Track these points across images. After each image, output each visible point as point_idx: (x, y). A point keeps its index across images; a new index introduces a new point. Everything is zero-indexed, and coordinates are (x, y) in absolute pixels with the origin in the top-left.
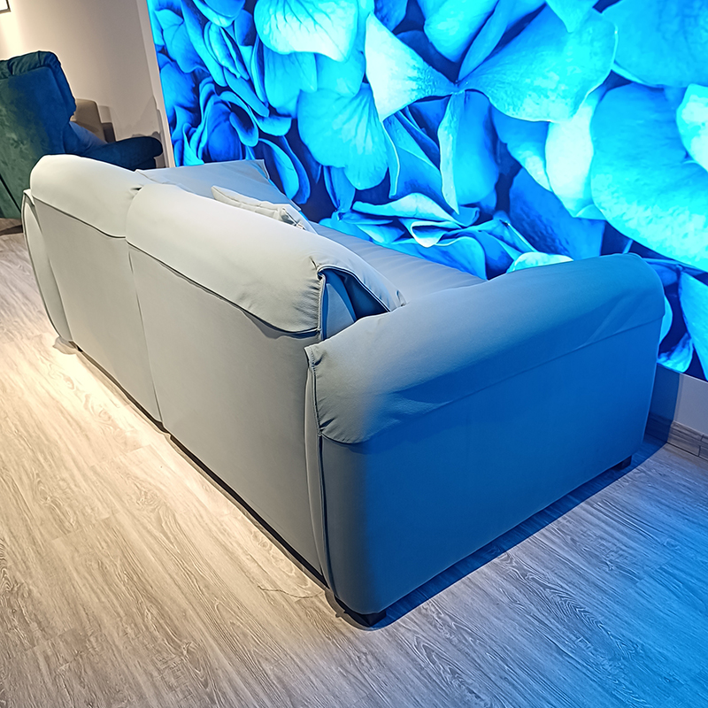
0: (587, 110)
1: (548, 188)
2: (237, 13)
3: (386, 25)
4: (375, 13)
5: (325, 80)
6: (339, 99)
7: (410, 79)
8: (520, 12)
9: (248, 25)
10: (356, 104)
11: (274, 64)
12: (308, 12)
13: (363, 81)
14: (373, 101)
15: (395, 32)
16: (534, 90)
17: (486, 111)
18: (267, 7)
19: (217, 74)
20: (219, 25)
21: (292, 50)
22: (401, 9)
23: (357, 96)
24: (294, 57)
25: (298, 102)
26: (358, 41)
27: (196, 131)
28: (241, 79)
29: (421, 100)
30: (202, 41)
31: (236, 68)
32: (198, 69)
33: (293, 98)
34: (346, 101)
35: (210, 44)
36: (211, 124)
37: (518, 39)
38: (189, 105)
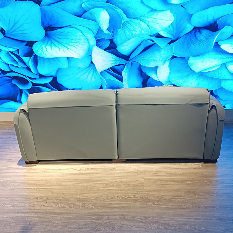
0: (167, 63)
1: (158, 80)
2: (21, 47)
3: (101, 48)
4: (97, 45)
5: (72, 64)
6: (79, 69)
7: (111, 61)
8: (148, 45)
9: (28, 50)
10: (87, 69)
11: (44, 62)
12: (64, 46)
13: (91, 63)
14: (96, 68)
15: (105, 50)
16: (153, 60)
17: (138, 66)
18: (41, 44)
19: (4, 67)
20: (8, 51)
21: (55, 57)
22: (107, 44)
23: (88, 67)
24: (56, 59)
25: (57, 72)
26: (89, 53)
28: (22, 68)
29: (115, 66)
31: (18, 64)
33: (54, 71)
34: (82, 69)
35: (0, 57)
37: (148, 50)
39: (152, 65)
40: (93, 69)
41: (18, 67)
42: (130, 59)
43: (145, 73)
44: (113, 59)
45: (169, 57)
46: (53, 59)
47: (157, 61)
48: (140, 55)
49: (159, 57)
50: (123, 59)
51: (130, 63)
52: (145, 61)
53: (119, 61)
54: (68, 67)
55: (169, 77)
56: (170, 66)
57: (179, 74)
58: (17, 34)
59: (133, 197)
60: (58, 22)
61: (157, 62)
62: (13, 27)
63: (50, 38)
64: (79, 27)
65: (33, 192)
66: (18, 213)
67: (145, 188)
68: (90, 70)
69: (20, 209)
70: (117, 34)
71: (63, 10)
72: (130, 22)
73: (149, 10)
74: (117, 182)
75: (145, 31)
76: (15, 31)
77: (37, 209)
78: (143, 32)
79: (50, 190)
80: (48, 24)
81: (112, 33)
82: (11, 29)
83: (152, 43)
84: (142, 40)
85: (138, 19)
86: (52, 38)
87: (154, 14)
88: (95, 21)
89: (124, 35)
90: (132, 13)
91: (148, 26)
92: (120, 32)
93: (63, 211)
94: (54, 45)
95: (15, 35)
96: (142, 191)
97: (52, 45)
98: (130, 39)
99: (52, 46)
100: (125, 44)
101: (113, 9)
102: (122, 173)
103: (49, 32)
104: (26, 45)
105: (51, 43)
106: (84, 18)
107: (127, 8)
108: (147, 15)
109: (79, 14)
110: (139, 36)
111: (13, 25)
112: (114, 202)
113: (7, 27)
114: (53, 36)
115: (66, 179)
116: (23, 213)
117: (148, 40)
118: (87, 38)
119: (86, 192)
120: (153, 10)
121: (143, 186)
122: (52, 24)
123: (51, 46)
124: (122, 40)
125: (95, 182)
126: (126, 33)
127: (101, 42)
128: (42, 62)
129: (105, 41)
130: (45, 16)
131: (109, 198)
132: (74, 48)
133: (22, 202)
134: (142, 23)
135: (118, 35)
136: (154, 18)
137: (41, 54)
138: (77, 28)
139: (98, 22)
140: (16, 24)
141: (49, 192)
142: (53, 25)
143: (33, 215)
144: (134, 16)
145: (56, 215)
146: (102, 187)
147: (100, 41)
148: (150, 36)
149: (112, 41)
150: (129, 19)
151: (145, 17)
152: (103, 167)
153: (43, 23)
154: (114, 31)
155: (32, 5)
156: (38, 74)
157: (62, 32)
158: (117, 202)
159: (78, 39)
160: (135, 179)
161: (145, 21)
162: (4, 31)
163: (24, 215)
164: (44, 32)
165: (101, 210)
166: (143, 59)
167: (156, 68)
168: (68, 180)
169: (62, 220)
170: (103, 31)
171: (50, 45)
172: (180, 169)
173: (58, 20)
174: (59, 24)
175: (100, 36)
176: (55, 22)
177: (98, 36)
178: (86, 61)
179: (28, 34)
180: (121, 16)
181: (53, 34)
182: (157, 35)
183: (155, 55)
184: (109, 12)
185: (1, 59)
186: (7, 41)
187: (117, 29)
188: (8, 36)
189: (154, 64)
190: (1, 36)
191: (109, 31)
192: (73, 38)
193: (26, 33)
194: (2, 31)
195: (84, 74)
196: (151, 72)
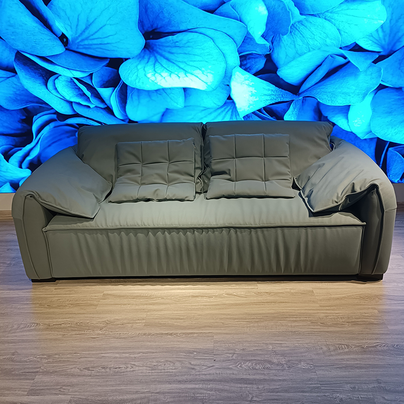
1: (349, 130)
2: (98, 69)
3: (249, 72)
4: (241, 66)
5: (192, 100)
6: (205, 110)
7: (266, 95)
8: (336, 64)
9: (110, 75)
10: (220, 111)
11: (139, 96)
12: (179, 67)
13: (228, 99)
14: (236, 108)
15: (256, 74)
16: (343, 94)
17: (315, 105)
18: (135, 64)
19: (62, 107)
20: (72, 76)
21: (160, 87)
22: (260, 64)
23: (222, 107)
24: (162, 91)
25: (163, 115)
26: (225, 80)
27: (21, 150)
28: (96, 108)
29: (273, 104)
30: (44, 87)
31: (90, 101)
32: (33, 107)
33: (158, 114)
34: (212, 110)
35: (56, 89)
36: (46, 141)
37: (335, 75)
38: (13, 132)
39: (340, 102)
40: (231, 110)
41: (89, 107)
42: (301, 91)
43: (327, 117)
44: (270, 92)
45: (374, 88)
46: (156, 91)
47: (350, 96)
48: (319, 84)
49: (354, 88)
50: (287, 92)
51: (300, 98)
52: (327, 96)
53: (281, 96)
54: (185, 107)
55: (370, 125)
56: (374, 103)
57: (389, 119)
58: (91, 45)
59: (377, 345)
60: (169, 23)
61: (349, 97)
62: (84, 31)
63: (155, 52)
64: (209, 32)
65: (178, 342)
66: (170, 383)
67: (390, 327)
68: (224, 113)
69: (169, 373)
70: (279, 45)
72: (305, 22)
74: (330, 317)
75: (331, 39)
76: (87, 39)
77: (203, 373)
78: (328, 41)
79: (208, 336)
80: (152, 26)
81: (271, 42)
82: (79, 36)
83: (342, 61)
84: (326, 56)
85: (320, 17)
86: (157, 53)
87: (352, 8)
88: (241, 21)
89: (293, 46)
90: (311, 6)
91: (338, 30)
92: (286, 41)
93: (257, 377)
94: (160, 65)
95: (87, 46)
96: (388, 334)
97: (157, 65)
98: (303, 55)
99: (156, 67)
100: (293, 63)
102: (329, 300)
103: (152, 41)
104: (107, 65)
105: (155, 62)
106: (221, 14)
108: (337, 10)
109: (211, 7)
110: (319, 49)
111: (84, 28)
112: (347, 357)
113: (72, 31)
114: (160, 49)
115: (229, 315)
117: (337, 55)
118: (224, 52)
119: (280, 338)
121: (384, 323)
122: (159, 27)
123: (154, 67)
124: (287, 57)
125: (287, 318)
126: (296, 43)
127: (248, 61)
128: (135, 98)
129: (257, 58)
130: (146, 11)
131: (332, 348)
132: (197, 72)
133: (167, 361)
134: (327, 24)
135: (281, 46)
136: (350, 15)
137: (134, 82)
138: (206, 33)
139: (246, 23)
140: (89, 25)
141: (208, 340)
142: (161, 27)
143: (201, 386)
144: (313, 11)
145: (245, 384)
146: (307, 327)
147: (248, 58)
148: (341, 48)
149: (269, 58)
150: (305, 17)
151: (334, 13)
153: (141, 24)
154: (275, 39)
156: (126, 119)
157: (177, 42)
158: (352, 356)
159: (206, 54)
160: (361, 311)
161: (333, 20)
162: (67, 38)
164: (141, 41)
165: (330, 373)
166: (324, 92)
167: (348, 108)
168: (234, 317)
169: (264, 394)
170: (254, 39)
171: (153, 65)
173: (171, 19)
174: (172, 27)
175: (247, 50)
176: (164, 23)
177: (243, 49)
178: (218, 95)
179: (113, 45)
180: (289, 12)
181: (160, 44)
182: (353, 47)
183: (347, 84)
184: (267, 4)
185: (58, 92)
186: (71, 58)
187: (281, 35)
188: (74, 48)
189: (344, 100)
190: (59, 49)
191: (264, 38)
192: (197, 51)
193: (108, 44)
194: (63, 39)
195: (213, 119)
196: (337, 116)
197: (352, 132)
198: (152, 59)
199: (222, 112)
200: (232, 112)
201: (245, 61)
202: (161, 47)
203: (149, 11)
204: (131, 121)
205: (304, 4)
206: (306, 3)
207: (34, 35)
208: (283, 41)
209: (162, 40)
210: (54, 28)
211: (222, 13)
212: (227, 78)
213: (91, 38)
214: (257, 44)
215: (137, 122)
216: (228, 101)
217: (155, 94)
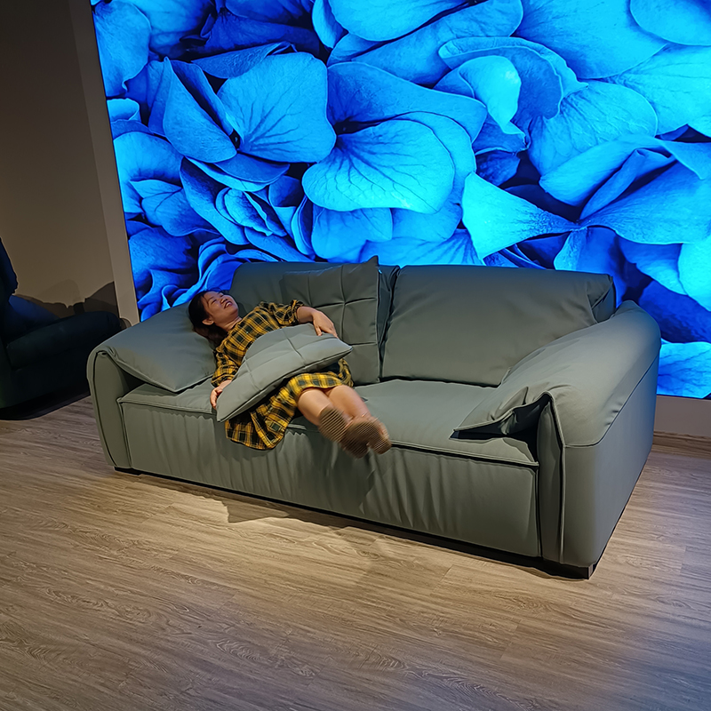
1: (682, 293)
2: (275, 179)
3: (491, 182)
4: (477, 173)
5: (404, 229)
6: (423, 244)
7: (521, 222)
8: (649, 167)
9: (291, 188)
10: (446, 247)
11: (328, 221)
12: (384, 175)
13: (458, 227)
14: (471, 243)
15: (503, 186)
16: (665, 222)
17: (611, 241)
18: (323, 172)
19: (233, 235)
20: (244, 190)
21: (358, 207)
22: (510, 168)
23: (449, 240)
24: (360, 213)
25: (362, 251)
26: (453, 196)
27: (185, 292)
28: (272, 237)
29: (534, 238)
30: (212, 205)
31: (265, 227)
32: (200, 232)
33: (355, 248)
34: (433, 245)
35: (225, 208)
36: (214, 282)
37: (648, 186)
38: (177, 267)
39: (661, 237)
40: (464, 246)
41: (264, 235)
42: (583, 215)
43: (635, 264)
44: (528, 217)
46: (352, 212)
47: (680, 226)
48: (618, 204)
49: (689, 211)
50: (558, 217)
51: (583, 228)
52: (635, 226)
53: (547, 224)
54: (393, 238)
58: (267, 145)
59: (446, 678)
60: (369, 108)
61: (678, 228)
62: (259, 126)
63: (349, 153)
64: (427, 119)
65: (186, 590)
67: (505, 658)
68: (453, 250)
69: (130, 626)
70: (541, 135)
71: (386, 69)
72: (586, 94)
73: (659, 47)
74: (425, 615)
75: (638, 121)
76: (262, 136)
77: (169, 638)
78: (633, 125)
79: (228, 594)
80: (345, 113)
81: (526, 131)
82: (253, 133)
83: (661, 160)
84: (629, 152)
85: (614, 83)
86: (353, 153)
87: (677, 62)
88: (476, 98)
89: (566, 136)
90: (596, 64)
91: (652, 103)
92: (554, 127)
93: (225, 665)
94: (356, 172)
95: (262, 147)
96: (488, 666)
97: (353, 171)
98: (585, 151)
99: (351, 175)
100: (567, 166)
101: (533, 56)
102: (457, 589)
103: (345, 136)
104: (287, 174)
105: (350, 168)
106: (445, 89)
107: (578, 49)
108: (647, 67)
109: (430, 79)
110: (616, 139)
111: (259, 121)
112: (380, 679)
113: (244, 127)
114: (356, 147)
115: (287, 572)
116: (131, 640)
117: (651, 150)
118: (451, 149)
120: (671, 47)
121: (503, 649)
122: (355, 114)
123: (349, 175)
124: (557, 156)
125: (360, 598)
126: (571, 130)
127: (490, 163)
128: (323, 222)
129: (505, 158)
130: (337, 91)
131: (373, 659)
132: (411, 182)
133: (146, 610)
134: (629, 93)
135: (544, 137)
136: (674, 76)
137: (322, 199)
138: (422, 121)
139: (485, 101)
140: (265, 117)
141: (222, 598)
142: (358, 115)
143: (147, 653)
144: (602, 73)
145: (202, 669)
146: (373, 619)
147: (489, 158)
148: (658, 137)
149: (525, 158)
150: (587, 84)
151: (642, 72)
152: (412, 559)
153: (331, 111)
154: (534, 125)
155: (307, 62)
156: (312, 255)
157: (381, 136)
158: (387, 681)
159: (424, 153)
160: (488, 620)
161: (640, 87)
162: (239, 137)
163: (128, 646)
164: (331, 137)
165: (327, 692)
166: (628, 218)
167: (677, 248)
169: (209, 689)
170: (499, 127)
171: (347, 173)
172: (673, 622)
173: (372, 101)
174: (373, 113)
175: (488, 145)
176: (362, 107)
177: (482, 143)
178: (443, 220)
179: (295, 143)
180: (557, 77)
181: (356, 140)
182: (683, 134)
183: (674, 204)
184: (519, 66)
185: (227, 212)
186: (243, 165)
187: (544, 118)
188: (247, 150)
189: (669, 233)
190: (230, 152)
191: (516, 125)
192: (410, 150)
193: (288, 142)
194: (234, 137)
195: (436, 261)
196: (655, 263)
197: (687, 296)
198: (346, 162)
199: (450, 248)
200: (465, 249)
201: (485, 165)
202: (358, 145)
203: (341, 91)
204: (318, 259)
205: (584, 61)
206: (587, 60)
207: (202, 135)
208: (549, 128)
209: (360, 133)
210: (225, 123)
211: (446, 87)
212: (457, 192)
213: (267, 135)
214: (503, 134)
215: (326, 260)
216: (459, 230)
217: (351, 217)
